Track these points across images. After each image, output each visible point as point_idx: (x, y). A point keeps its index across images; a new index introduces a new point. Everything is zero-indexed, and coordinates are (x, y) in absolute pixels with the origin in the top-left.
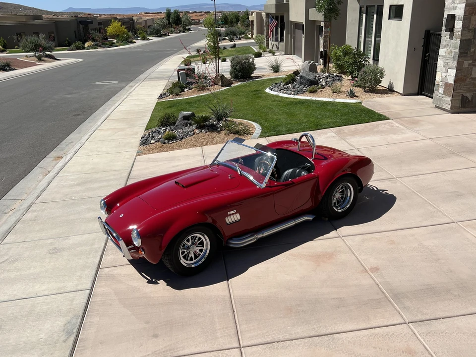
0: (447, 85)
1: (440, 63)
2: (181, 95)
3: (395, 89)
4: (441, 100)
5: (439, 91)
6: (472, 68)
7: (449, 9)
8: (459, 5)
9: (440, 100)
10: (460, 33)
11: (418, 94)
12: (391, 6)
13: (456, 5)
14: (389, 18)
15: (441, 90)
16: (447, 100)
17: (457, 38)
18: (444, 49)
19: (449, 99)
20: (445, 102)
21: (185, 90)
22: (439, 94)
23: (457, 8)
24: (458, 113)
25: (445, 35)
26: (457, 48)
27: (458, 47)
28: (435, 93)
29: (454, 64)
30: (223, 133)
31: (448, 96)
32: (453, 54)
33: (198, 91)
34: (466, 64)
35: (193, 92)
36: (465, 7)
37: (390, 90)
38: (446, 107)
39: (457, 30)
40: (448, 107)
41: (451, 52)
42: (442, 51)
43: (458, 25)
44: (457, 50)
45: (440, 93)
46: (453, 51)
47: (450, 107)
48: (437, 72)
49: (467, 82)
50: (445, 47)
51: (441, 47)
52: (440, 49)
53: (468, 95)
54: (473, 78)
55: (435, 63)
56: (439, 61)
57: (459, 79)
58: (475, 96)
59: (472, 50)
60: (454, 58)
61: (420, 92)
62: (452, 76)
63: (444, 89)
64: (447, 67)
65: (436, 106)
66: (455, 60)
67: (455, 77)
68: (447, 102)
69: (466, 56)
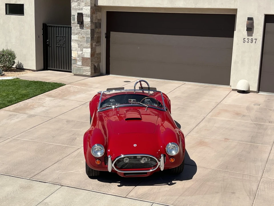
0: (84, 60)
1: (74, 45)
3: (24, 68)
4: (80, 70)
7: (76, 9)
8: (84, 7)
9: (79, 69)
10: (90, 25)
11: (44, 70)
12: (6, 4)
13: (82, 7)
14: (6, 14)
15: (79, 63)
16: (86, 69)
17: (87, 28)
18: (77, 36)
19: (88, 68)
20: (86, 71)
22: (78, 66)
23: (83, 9)
24: (94, 77)
25: (75, 27)
26: (88, 35)
27: (90, 34)
28: (73, 66)
31: (87, 66)
32: (85, 39)
34: (94, 44)
36: (91, 9)
37: (20, 69)
38: (87, 73)
39: (87, 23)
40: (89, 73)
41: (84, 37)
43: (87, 20)
44: (90, 36)
45: (78, 65)
46: (85, 36)
48: (72, 51)
49: (95, 56)
50: (77, 34)
51: (72, 34)
52: (72, 36)
53: (96, 65)
54: (97, 54)
55: (56, 46)
56: (73, 44)
57: (92, 54)
58: (99, 65)
59: (95, 36)
60: (87, 42)
61: (46, 67)
62: (87, 53)
63: (82, 62)
64: (81, 47)
65: (75, 75)
66: (88, 42)
67: (91, 53)
68: (88, 70)
69: (93, 40)
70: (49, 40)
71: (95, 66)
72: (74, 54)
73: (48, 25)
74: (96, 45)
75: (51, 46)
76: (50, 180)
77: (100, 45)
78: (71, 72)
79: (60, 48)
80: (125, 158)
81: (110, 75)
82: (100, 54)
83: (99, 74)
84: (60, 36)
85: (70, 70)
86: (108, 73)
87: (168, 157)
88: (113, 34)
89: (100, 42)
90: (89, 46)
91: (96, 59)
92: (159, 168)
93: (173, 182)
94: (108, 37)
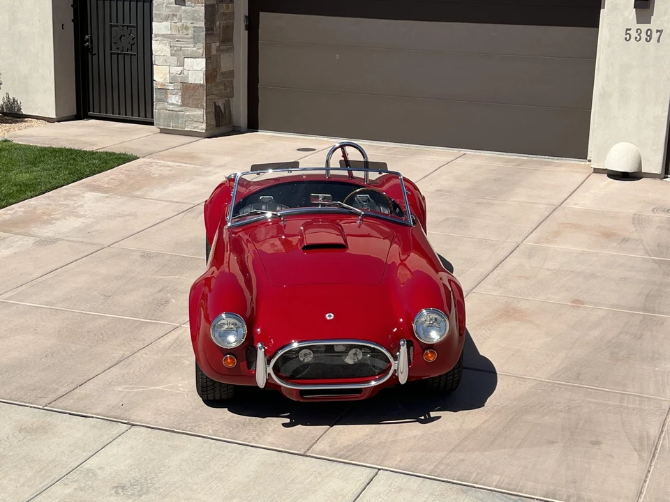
0: (187, 90)
1: (159, 49)
3: (24, 112)
4: (177, 116)
5: (169, 103)
6: (219, 56)
9: (174, 115)
11: (77, 117)
15: (175, 99)
16: (194, 116)
17: (196, 3)
18: (167, 24)
19: (200, 113)
20: (193, 120)
22: (171, 107)
26: (199, 20)
27: (203, 18)
28: (158, 107)
29: (201, 48)
31: (197, 107)
32: (191, 31)
38: (195, 128)
40: (202, 127)
41: (187, 28)
42: (158, 27)
44: (202, 24)
45: (172, 104)
46: (189, 25)
47: (204, 126)
48: (154, 66)
49: (218, 80)
50: (166, 19)
51: (154, 19)
52: (154, 24)
53: (220, 103)
54: (222, 74)
55: (111, 54)
56: (156, 46)
57: (210, 74)
58: (228, 105)
59: (218, 23)
60: (195, 40)
61: (82, 111)
62: (196, 70)
63: (183, 96)
64: (179, 55)
65: (163, 131)
66: (199, 42)
67: (206, 71)
68: (197, 117)
69: (212, 34)
70: (91, 37)
71: (217, 107)
72: (160, 75)
74: (218, 50)
75: (95, 51)
76: (99, 411)
77: (231, 49)
78: (152, 124)
79: (121, 57)
80: (303, 352)
81: (260, 133)
82: (231, 74)
83: (230, 129)
84: (120, 23)
85: (149, 119)
86: (253, 126)
87: (418, 348)
88: (265, 18)
89: (232, 41)
90: (201, 51)
91: (222, 87)
92: (395, 378)
93: (433, 414)
94: (252, 26)
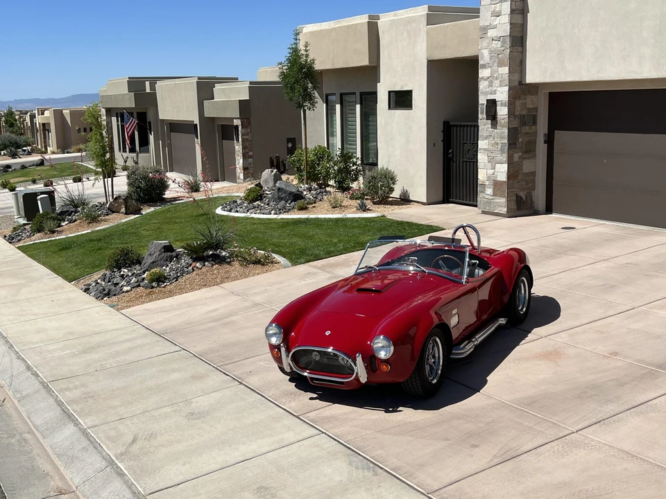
0: (496, 184)
1: (482, 158)
2: (60, 232)
3: (411, 198)
4: (491, 203)
5: (486, 193)
6: (522, 162)
7: (486, 94)
8: (499, 89)
9: (489, 202)
10: (506, 120)
11: (443, 202)
12: (390, 92)
13: (495, 88)
14: (389, 108)
15: (489, 191)
16: (500, 202)
17: (503, 127)
18: (486, 141)
19: (503, 200)
20: (499, 205)
21: (63, 224)
22: (487, 197)
23: (497, 92)
24: (516, 217)
25: (484, 125)
26: (504, 138)
27: (507, 137)
28: (480, 196)
29: (505, 157)
30: (236, 264)
31: (501, 196)
32: (499, 146)
33: (90, 223)
34: (516, 157)
35: (79, 225)
36: (509, 90)
37: (405, 200)
38: (500, 210)
39: (502, 117)
40: (504, 210)
41: (497, 144)
42: (482, 144)
43: (502, 111)
44: (506, 141)
45: (488, 195)
46: (499, 141)
47: (506, 210)
48: (479, 170)
49: (519, 179)
50: (486, 139)
51: (480, 139)
52: (479, 141)
53: (522, 194)
54: (525, 174)
55: (463, 161)
56: (480, 156)
57: (511, 175)
58: (529, 196)
59: (521, 140)
60: (502, 151)
61: (446, 200)
62: (502, 171)
63: (494, 189)
64: (493, 162)
65: (484, 212)
66: (504, 153)
67: (508, 172)
68: (501, 204)
69: (515, 148)
70: (453, 151)
71: (517, 196)
72: (482, 176)
73: (451, 123)
74: (520, 158)
75: (455, 160)
77: (534, 157)
78: (476, 206)
79: (468, 163)
81: (554, 215)
82: (533, 174)
83: (532, 212)
84: (469, 142)
85: (475, 203)
86: (549, 210)
89: (534, 151)
90: (505, 159)
91: (524, 183)
94: (550, 141)
